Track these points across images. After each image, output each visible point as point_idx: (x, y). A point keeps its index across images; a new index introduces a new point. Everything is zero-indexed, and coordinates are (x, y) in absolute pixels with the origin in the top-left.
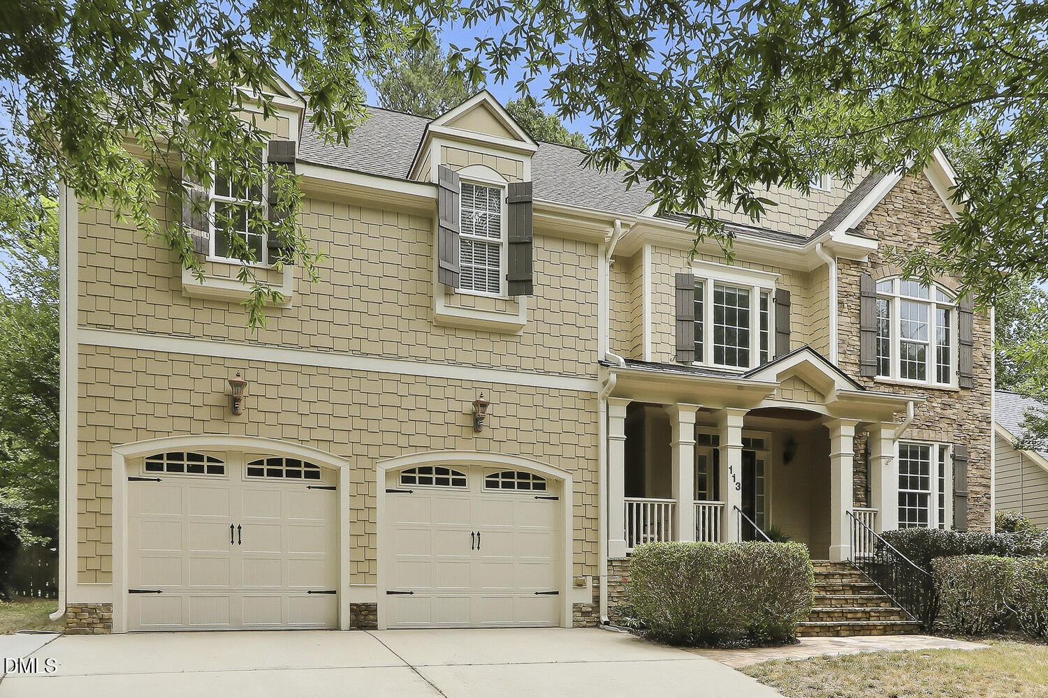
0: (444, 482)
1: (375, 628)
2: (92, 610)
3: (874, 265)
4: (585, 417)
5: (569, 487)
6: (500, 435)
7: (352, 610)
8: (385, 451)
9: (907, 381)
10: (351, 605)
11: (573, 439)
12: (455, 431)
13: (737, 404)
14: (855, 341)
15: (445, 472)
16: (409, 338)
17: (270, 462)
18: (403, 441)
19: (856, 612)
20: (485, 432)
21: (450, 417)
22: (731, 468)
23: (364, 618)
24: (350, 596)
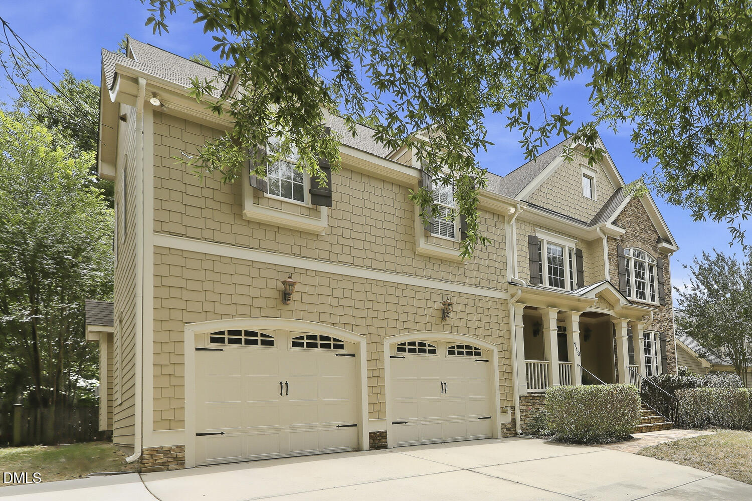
0: (423, 351)
1: (385, 447)
2: (168, 451)
3: (622, 241)
4: (502, 314)
5: (496, 354)
6: (457, 323)
7: (370, 437)
8: (389, 331)
9: (639, 300)
10: (370, 433)
11: (497, 326)
12: (431, 320)
13: (576, 309)
14: (617, 278)
15: (424, 345)
16: (401, 261)
17: (309, 338)
18: (400, 325)
19: (645, 419)
20: (449, 320)
21: (428, 312)
22: (575, 343)
23: (378, 442)
24: (369, 427)
